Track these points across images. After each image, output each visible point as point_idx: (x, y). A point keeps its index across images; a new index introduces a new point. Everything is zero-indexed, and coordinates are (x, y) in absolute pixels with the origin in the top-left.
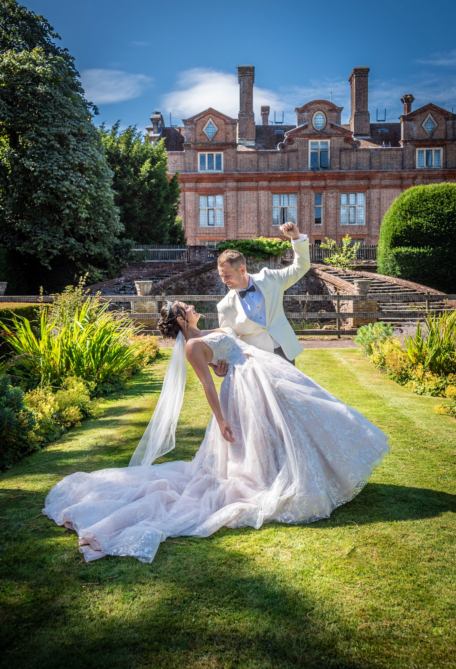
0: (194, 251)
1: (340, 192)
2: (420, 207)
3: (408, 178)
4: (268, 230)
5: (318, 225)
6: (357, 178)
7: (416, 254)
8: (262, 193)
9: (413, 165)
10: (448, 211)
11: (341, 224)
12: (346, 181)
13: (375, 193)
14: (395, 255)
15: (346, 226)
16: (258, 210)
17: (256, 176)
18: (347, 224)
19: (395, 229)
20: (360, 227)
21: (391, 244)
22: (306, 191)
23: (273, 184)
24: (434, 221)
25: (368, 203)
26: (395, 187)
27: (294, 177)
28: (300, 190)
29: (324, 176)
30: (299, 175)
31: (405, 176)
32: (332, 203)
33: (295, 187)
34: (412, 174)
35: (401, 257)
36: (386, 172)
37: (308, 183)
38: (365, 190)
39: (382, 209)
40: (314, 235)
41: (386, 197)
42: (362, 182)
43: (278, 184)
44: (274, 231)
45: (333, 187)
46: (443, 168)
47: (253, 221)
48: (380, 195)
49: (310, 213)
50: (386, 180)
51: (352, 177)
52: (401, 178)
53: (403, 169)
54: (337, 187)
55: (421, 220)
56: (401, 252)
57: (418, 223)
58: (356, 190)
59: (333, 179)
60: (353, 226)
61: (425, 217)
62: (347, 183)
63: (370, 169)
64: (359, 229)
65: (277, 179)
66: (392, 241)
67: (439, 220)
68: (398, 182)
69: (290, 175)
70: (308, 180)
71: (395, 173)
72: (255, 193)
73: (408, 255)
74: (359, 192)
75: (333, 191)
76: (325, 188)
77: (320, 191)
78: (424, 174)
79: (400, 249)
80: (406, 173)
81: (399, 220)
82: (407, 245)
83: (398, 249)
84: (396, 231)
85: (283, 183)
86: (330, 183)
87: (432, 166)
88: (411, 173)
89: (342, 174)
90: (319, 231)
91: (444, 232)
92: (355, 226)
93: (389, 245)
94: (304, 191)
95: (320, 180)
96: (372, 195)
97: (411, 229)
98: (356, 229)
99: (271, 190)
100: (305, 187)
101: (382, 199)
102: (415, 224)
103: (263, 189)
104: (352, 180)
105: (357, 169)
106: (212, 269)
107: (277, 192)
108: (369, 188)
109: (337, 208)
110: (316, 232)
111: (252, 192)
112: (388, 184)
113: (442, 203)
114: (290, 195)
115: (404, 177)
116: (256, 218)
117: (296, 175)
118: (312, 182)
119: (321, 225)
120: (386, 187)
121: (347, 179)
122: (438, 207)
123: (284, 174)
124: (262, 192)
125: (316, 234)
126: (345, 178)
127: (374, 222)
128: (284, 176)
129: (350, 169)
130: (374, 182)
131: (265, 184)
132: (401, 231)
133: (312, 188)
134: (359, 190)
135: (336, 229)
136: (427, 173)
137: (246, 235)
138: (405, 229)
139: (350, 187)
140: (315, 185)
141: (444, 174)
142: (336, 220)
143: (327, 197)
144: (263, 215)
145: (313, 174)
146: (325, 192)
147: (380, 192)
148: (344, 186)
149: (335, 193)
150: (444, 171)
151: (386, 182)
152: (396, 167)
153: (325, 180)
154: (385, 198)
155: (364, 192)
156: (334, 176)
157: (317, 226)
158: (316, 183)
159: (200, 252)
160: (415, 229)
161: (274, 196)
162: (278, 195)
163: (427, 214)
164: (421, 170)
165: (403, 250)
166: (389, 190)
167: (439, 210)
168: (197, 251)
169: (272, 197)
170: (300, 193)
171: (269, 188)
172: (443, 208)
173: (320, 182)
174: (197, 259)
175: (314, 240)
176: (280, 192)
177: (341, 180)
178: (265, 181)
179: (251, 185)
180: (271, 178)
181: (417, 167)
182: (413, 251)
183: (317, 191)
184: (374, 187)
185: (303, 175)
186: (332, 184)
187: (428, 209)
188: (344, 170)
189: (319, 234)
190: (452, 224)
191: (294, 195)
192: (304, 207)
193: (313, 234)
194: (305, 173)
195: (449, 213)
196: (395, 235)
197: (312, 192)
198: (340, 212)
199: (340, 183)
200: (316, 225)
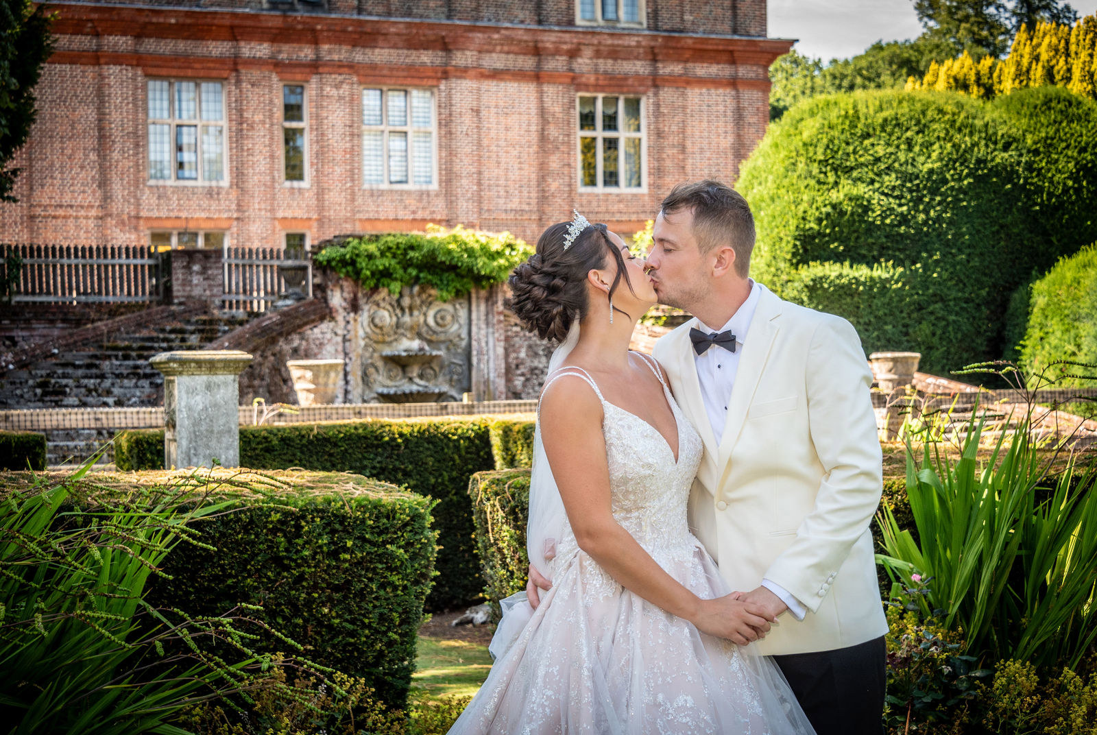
0: (188, 267)
1: (360, 83)
2: (855, 152)
3: (557, 52)
4: (135, 197)
5: (296, 184)
6: (413, 43)
7: (864, 284)
8: (113, 72)
9: (568, 14)
10: (930, 166)
11: (366, 186)
12: (377, 51)
13: (463, 91)
14: (806, 286)
15: (381, 193)
16: (101, 129)
17: (95, 16)
18: (385, 186)
19: (800, 214)
20: (422, 195)
21: (794, 255)
22: (255, 74)
23: (151, 45)
24: (896, 193)
25: (446, 123)
26: (519, 75)
27: (219, 26)
28: (236, 70)
29: (314, 31)
30: (237, 22)
31: (548, 45)
32: (336, 116)
33: (220, 60)
34: (569, 41)
35: (826, 290)
36: (497, 30)
37: (262, 50)
38: (434, 82)
39: (485, 142)
40: (285, 219)
41: (497, 107)
42: (427, 58)
43: (167, 47)
44: (154, 201)
45: (339, 67)
46: (649, 28)
47: (82, 167)
48: (478, 99)
49: (270, 145)
50: (494, 55)
51: (396, 39)
52: (537, 51)
53: (540, 22)
54: (351, 67)
55: (861, 189)
56: (825, 277)
57: (857, 198)
58: (409, 81)
59: (339, 41)
60: (402, 193)
61: (872, 182)
62: (381, 55)
63: (449, 17)
64: (420, 200)
65: (163, 32)
66: (795, 246)
67: (911, 191)
68: (528, 63)
69: (208, 21)
70: (261, 40)
71: (521, 35)
72: (90, 71)
73: (842, 287)
74: (417, 87)
75: (340, 78)
76: (315, 66)
77: (299, 77)
78: (600, 43)
79: (820, 268)
80: (552, 37)
81: (806, 187)
82: (838, 258)
83: (815, 270)
84: (804, 219)
85: (182, 46)
86: (330, 52)
87: (617, 20)
88: (567, 37)
89: (368, 29)
90: (299, 206)
91: (925, 223)
92: (409, 193)
93: (789, 256)
94: (248, 74)
95: (299, 41)
96: (456, 98)
97: (842, 213)
98: (412, 202)
99: (144, 66)
100: (254, 62)
101: (484, 113)
102: (850, 199)
103: (117, 59)
104: (395, 47)
105: (409, 15)
106: (306, 324)
107: (164, 72)
108: (446, 75)
109: (352, 135)
110: (289, 206)
111: (78, 69)
112: (499, 65)
113: (910, 144)
114: (204, 86)
115: (545, 48)
116: (93, 156)
117: (227, 22)
118: (276, 47)
119: (305, 184)
120: (495, 75)
121: (380, 43)
122: (902, 157)
123: (188, 14)
124: (114, 69)
125: (289, 214)
126: (375, 40)
127: (464, 182)
128: (189, 21)
129: (389, 14)
130: (462, 58)
131: (122, 43)
132: (819, 221)
133: (277, 65)
134: (416, 81)
135: (353, 200)
136: (609, 42)
137: (61, 212)
138: (828, 214)
139: (391, 69)
140: (283, 56)
141: (653, 48)
142: (352, 171)
143: (321, 96)
144: (118, 146)
145: (278, 22)
146: (314, 80)
147: (479, 89)
148: (373, 67)
149: (346, 87)
150: (654, 38)
151: (496, 61)
152: (521, 16)
153: (315, 42)
154: (493, 110)
155: (430, 88)
156: (344, 31)
157: (292, 188)
158: (286, 52)
159: (204, 269)
160: (852, 214)
161: (151, 84)
162: (165, 84)
163: (877, 175)
164: (592, 32)
165: (831, 270)
166: (502, 84)
167: (906, 162)
168: (196, 268)
169: (145, 88)
170: (238, 82)
171: (136, 60)
172: (914, 159)
173: (301, 50)
174: (197, 292)
175: (283, 234)
176: (174, 72)
177: (364, 47)
178: (124, 34)
179: (74, 46)
180: (146, 25)
181: (579, 21)
182: (857, 275)
183: (288, 76)
184: (463, 72)
185: (249, 23)
186: (336, 57)
187: (878, 160)
188: (370, 14)
189: (299, 214)
190: (939, 203)
191: (218, 86)
192: (252, 127)
193: (280, 214)
194: (255, 17)
195: (931, 171)
196: (803, 230)
197: (275, 78)
198: (360, 146)
199: (359, 56)
200: (288, 184)
